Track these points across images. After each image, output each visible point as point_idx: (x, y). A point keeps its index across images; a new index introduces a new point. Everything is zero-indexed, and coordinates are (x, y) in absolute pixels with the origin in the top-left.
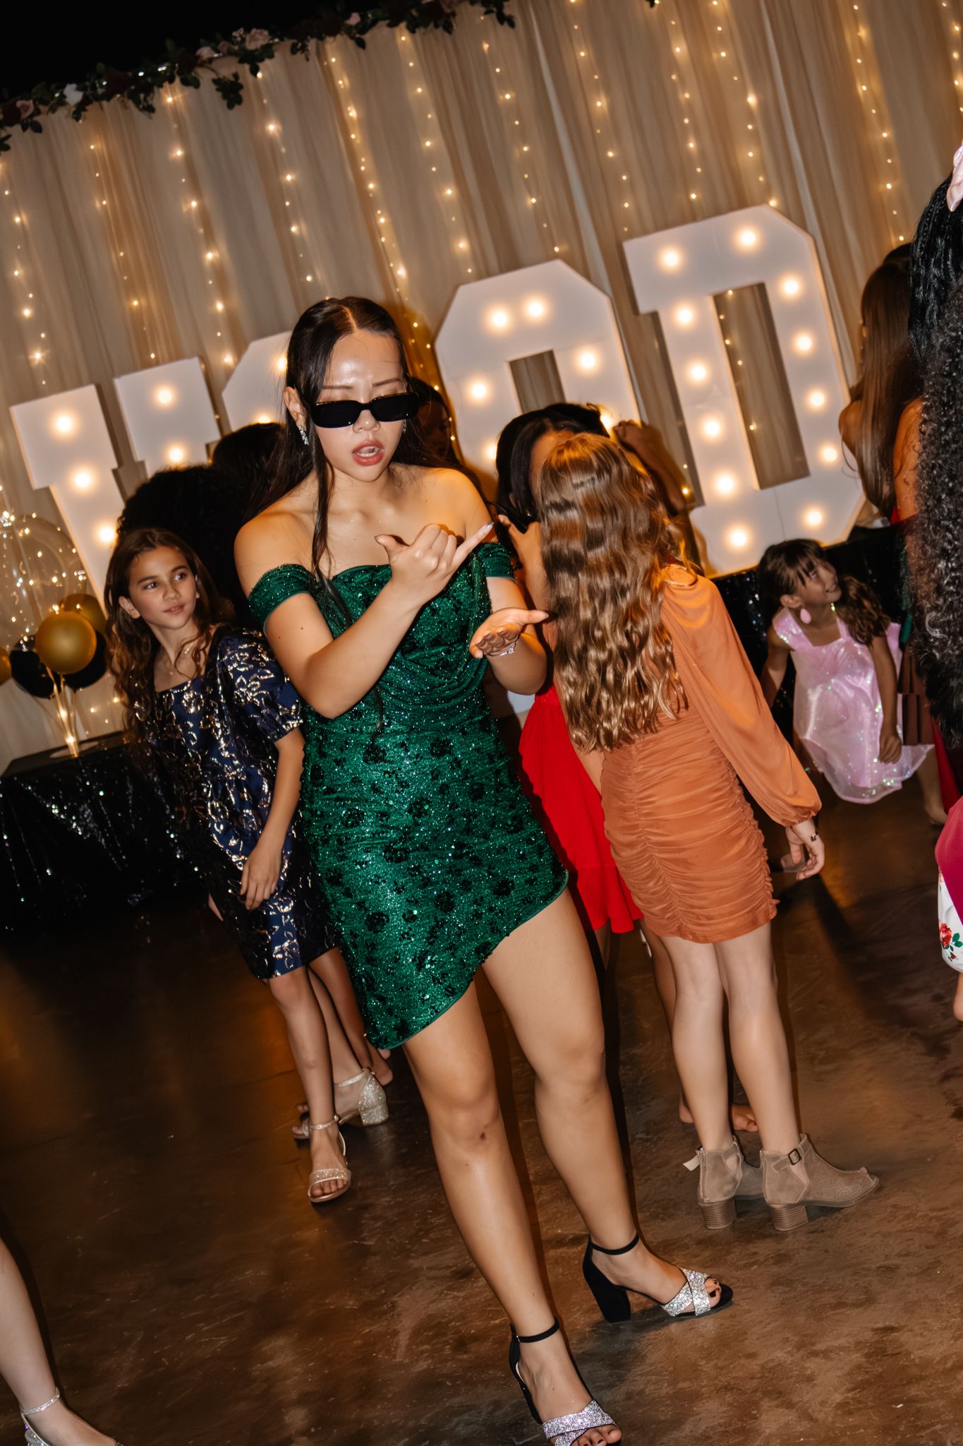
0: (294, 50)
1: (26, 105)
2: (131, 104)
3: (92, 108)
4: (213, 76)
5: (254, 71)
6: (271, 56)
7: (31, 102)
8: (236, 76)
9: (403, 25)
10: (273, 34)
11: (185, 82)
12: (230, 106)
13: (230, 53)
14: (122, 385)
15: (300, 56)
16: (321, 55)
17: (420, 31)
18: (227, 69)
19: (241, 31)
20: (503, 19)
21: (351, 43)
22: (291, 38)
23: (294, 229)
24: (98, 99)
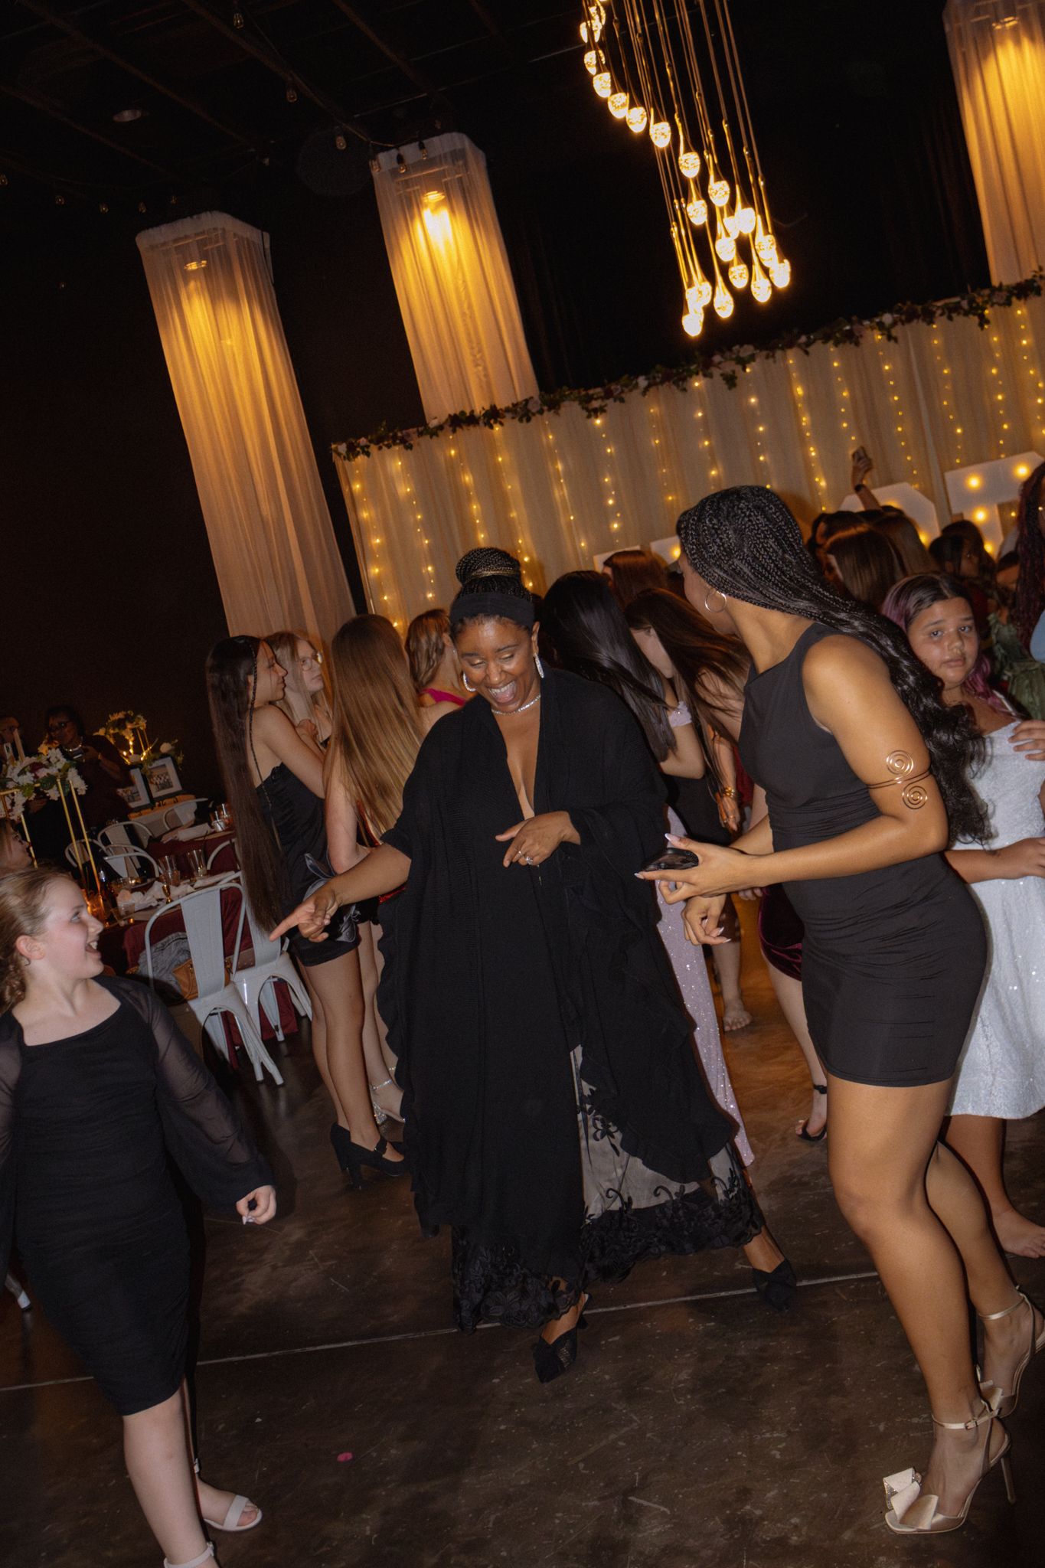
0: (767, 357)
1: (615, 388)
2: (674, 387)
3: (652, 389)
4: (721, 372)
5: (744, 369)
6: (754, 361)
7: (619, 387)
8: (734, 372)
9: (831, 343)
10: (756, 348)
11: (705, 375)
12: (730, 388)
13: (731, 359)
15: (771, 360)
16: (785, 359)
17: (841, 345)
18: (730, 367)
19: (737, 347)
20: (890, 337)
21: (801, 353)
22: (767, 349)
23: (762, 458)
24: (656, 384)
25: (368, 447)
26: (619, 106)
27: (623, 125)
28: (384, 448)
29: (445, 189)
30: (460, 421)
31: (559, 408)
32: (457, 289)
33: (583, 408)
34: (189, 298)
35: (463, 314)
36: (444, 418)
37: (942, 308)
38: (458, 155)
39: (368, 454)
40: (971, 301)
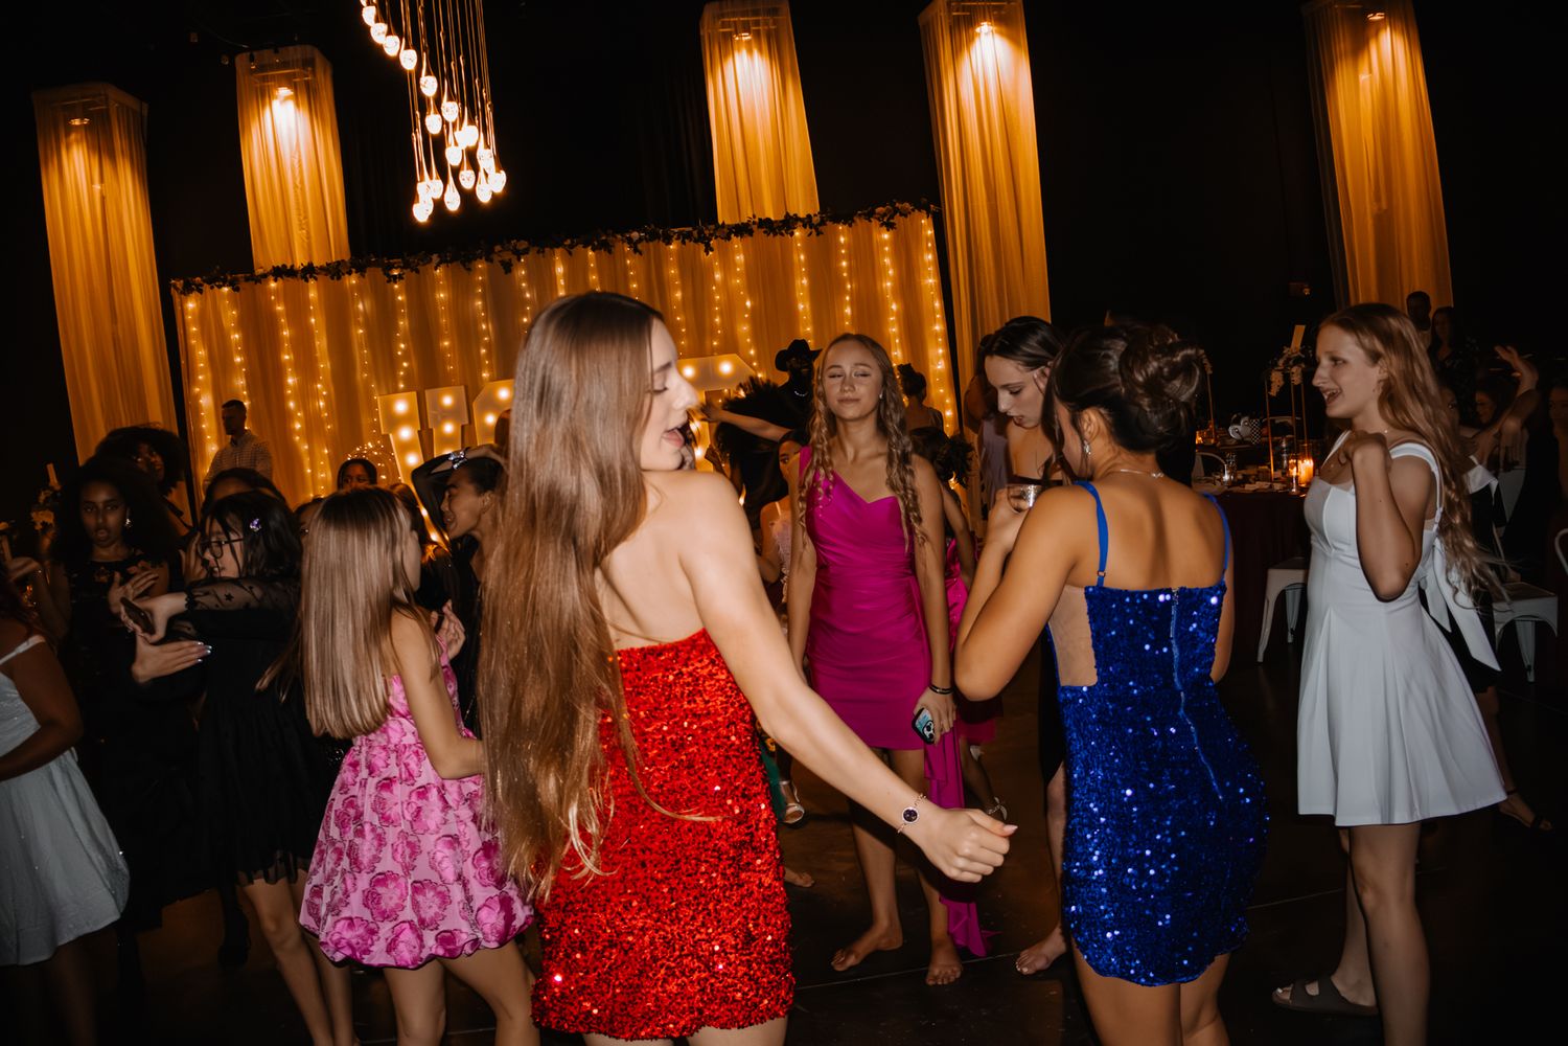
0: (538, 252)
1: (413, 260)
2: (461, 267)
3: (443, 265)
4: (500, 259)
5: (519, 260)
6: (528, 253)
7: (417, 261)
8: (510, 260)
9: (590, 248)
10: (530, 243)
11: (487, 260)
12: (506, 273)
13: (509, 250)
14: (427, 393)
15: (541, 255)
16: (551, 256)
17: (598, 251)
18: (507, 256)
19: (516, 240)
20: (636, 250)
21: (566, 252)
22: (538, 246)
24: (446, 262)
25: (202, 285)
26: (379, 33)
27: (380, 48)
28: (216, 288)
29: (294, 87)
30: (279, 272)
31: (365, 272)
32: (292, 166)
33: (385, 274)
34: (68, 147)
35: (295, 186)
36: (269, 269)
37: (680, 233)
38: (308, 63)
39: (201, 291)
40: (701, 232)
